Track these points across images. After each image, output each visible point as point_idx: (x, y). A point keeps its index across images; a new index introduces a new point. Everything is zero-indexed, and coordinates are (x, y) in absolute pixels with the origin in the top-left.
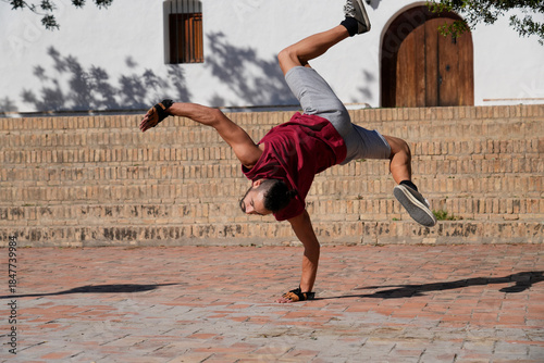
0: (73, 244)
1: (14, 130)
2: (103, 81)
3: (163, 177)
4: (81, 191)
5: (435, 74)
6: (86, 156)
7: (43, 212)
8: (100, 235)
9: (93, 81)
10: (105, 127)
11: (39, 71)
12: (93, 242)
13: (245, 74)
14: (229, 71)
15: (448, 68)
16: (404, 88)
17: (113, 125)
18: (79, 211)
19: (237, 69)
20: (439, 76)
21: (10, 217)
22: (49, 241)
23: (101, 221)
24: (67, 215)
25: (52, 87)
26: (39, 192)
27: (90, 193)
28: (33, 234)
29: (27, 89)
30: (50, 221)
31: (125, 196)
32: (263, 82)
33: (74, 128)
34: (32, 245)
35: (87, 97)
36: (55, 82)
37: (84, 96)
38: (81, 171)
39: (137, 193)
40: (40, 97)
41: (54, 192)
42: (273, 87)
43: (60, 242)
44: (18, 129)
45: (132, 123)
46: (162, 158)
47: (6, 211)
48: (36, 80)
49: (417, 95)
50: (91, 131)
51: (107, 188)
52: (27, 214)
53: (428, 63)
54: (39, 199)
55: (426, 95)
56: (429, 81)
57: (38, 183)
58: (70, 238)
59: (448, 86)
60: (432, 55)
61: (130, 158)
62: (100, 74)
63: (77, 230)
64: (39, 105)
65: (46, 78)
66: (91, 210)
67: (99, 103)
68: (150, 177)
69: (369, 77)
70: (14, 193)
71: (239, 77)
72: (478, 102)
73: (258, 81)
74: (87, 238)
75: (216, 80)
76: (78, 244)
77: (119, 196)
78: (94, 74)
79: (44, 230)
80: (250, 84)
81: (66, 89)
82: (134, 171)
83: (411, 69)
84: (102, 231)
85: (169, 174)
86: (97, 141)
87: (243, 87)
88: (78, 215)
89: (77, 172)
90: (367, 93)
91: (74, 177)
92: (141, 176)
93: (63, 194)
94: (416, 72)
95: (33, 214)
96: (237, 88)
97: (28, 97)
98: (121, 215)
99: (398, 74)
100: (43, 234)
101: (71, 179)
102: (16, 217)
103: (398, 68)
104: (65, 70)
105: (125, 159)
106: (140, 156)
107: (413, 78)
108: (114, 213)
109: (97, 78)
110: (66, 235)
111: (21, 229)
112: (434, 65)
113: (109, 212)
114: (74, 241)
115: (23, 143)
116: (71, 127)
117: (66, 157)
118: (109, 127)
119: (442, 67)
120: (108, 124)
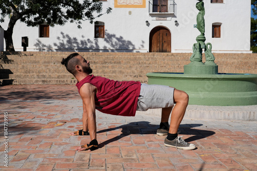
2: (76, 41)
9: (74, 41)
11: (58, 38)
13: (113, 41)
14: (108, 40)
16: (154, 47)
19: (111, 39)
20: (163, 44)
25: (62, 42)
40: (58, 45)
48: (58, 40)
53: (160, 40)
55: (159, 48)
56: (160, 45)
59: (165, 46)
60: (161, 38)
62: (75, 39)
64: (58, 47)
65: (60, 40)
69: (143, 42)
71: (111, 41)
72: (173, 51)
73: (116, 42)
75: (105, 42)
80: (114, 43)
81: (65, 43)
83: (156, 41)
87: (112, 44)
90: (143, 46)
96: (110, 44)
97: (55, 45)
104: (65, 38)
107: (156, 44)
119: (164, 41)
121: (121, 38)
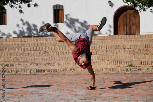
0: (27, 74)
1: (11, 42)
2: (36, 28)
3: (53, 55)
4: (30, 59)
5: (129, 25)
6: (31, 49)
7: (19, 65)
8: (35, 71)
9: (33, 28)
10: (36, 41)
11: (18, 25)
12: (33, 73)
13: (76, 26)
14: (71, 25)
15: (133, 24)
16: (120, 29)
17: (39, 40)
18: (29, 64)
19: (73, 24)
20: (130, 26)
21: (10, 66)
22: (21, 73)
23: (35, 67)
24: (26, 65)
25: (22, 30)
26: (18, 59)
27: (32, 59)
28: (16, 71)
29: (15, 31)
30: (21, 67)
31: (42, 60)
32: (81, 28)
33: (28, 41)
34: (16, 74)
35: (31, 33)
36: (22, 28)
37: (30, 32)
38: (30, 53)
39: (45, 59)
40: (18, 32)
41: (22, 59)
42: (84, 30)
43: (24, 73)
44: (12, 42)
45: (44, 40)
46: (52, 50)
47: (9, 65)
48: (17, 28)
49: (124, 32)
50: (33, 42)
51: (37, 58)
52: (14, 65)
53: (127, 22)
54: (18, 61)
55: (127, 31)
56: (127, 27)
57: (18, 57)
58: (27, 72)
59: (133, 29)
60: (128, 20)
61: (43, 50)
62: (35, 26)
63: (28, 70)
64: (18, 35)
65: (20, 27)
66: (33, 64)
67: (35, 34)
68: (49, 55)
69: (110, 26)
70: (11, 59)
71: (74, 27)
72: (141, 34)
73: (79, 28)
74: (31, 72)
75: (67, 27)
76: (29, 74)
77: (40, 60)
78: (33, 26)
79: (19, 70)
80: (77, 29)
81: (25, 30)
82: (44, 53)
83: (122, 24)
84: (36, 70)
85: (54, 54)
86: (34, 45)
87: (75, 30)
88: (29, 66)
89: (28, 54)
90: (110, 31)
91: (28, 55)
92: (46, 55)
93: (25, 60)
94: (124, 25)
95: (16, 65)
96: (73, 30)
97: (15, 33)
98: (41, 65)
99: (119, 26)
100: (19, 71)
101: (27, 56)
102: (11, 66)
103: (119, 24)
104: (25, 25)
105: (42, 50)
106: (46, 49)
107: (123, 27)
108: (39, 65)
109: (34, 27)
110: (25, 71)
111: (13, 69)
112: (129, 23)
113: (37, 65)
114: (28, 73)
115: (13, 46)
116: (27, 41)
117: (25, 49)
118: (38, 41)
119: (131, 24)
120: (37, 40)
121: (85, 22)
